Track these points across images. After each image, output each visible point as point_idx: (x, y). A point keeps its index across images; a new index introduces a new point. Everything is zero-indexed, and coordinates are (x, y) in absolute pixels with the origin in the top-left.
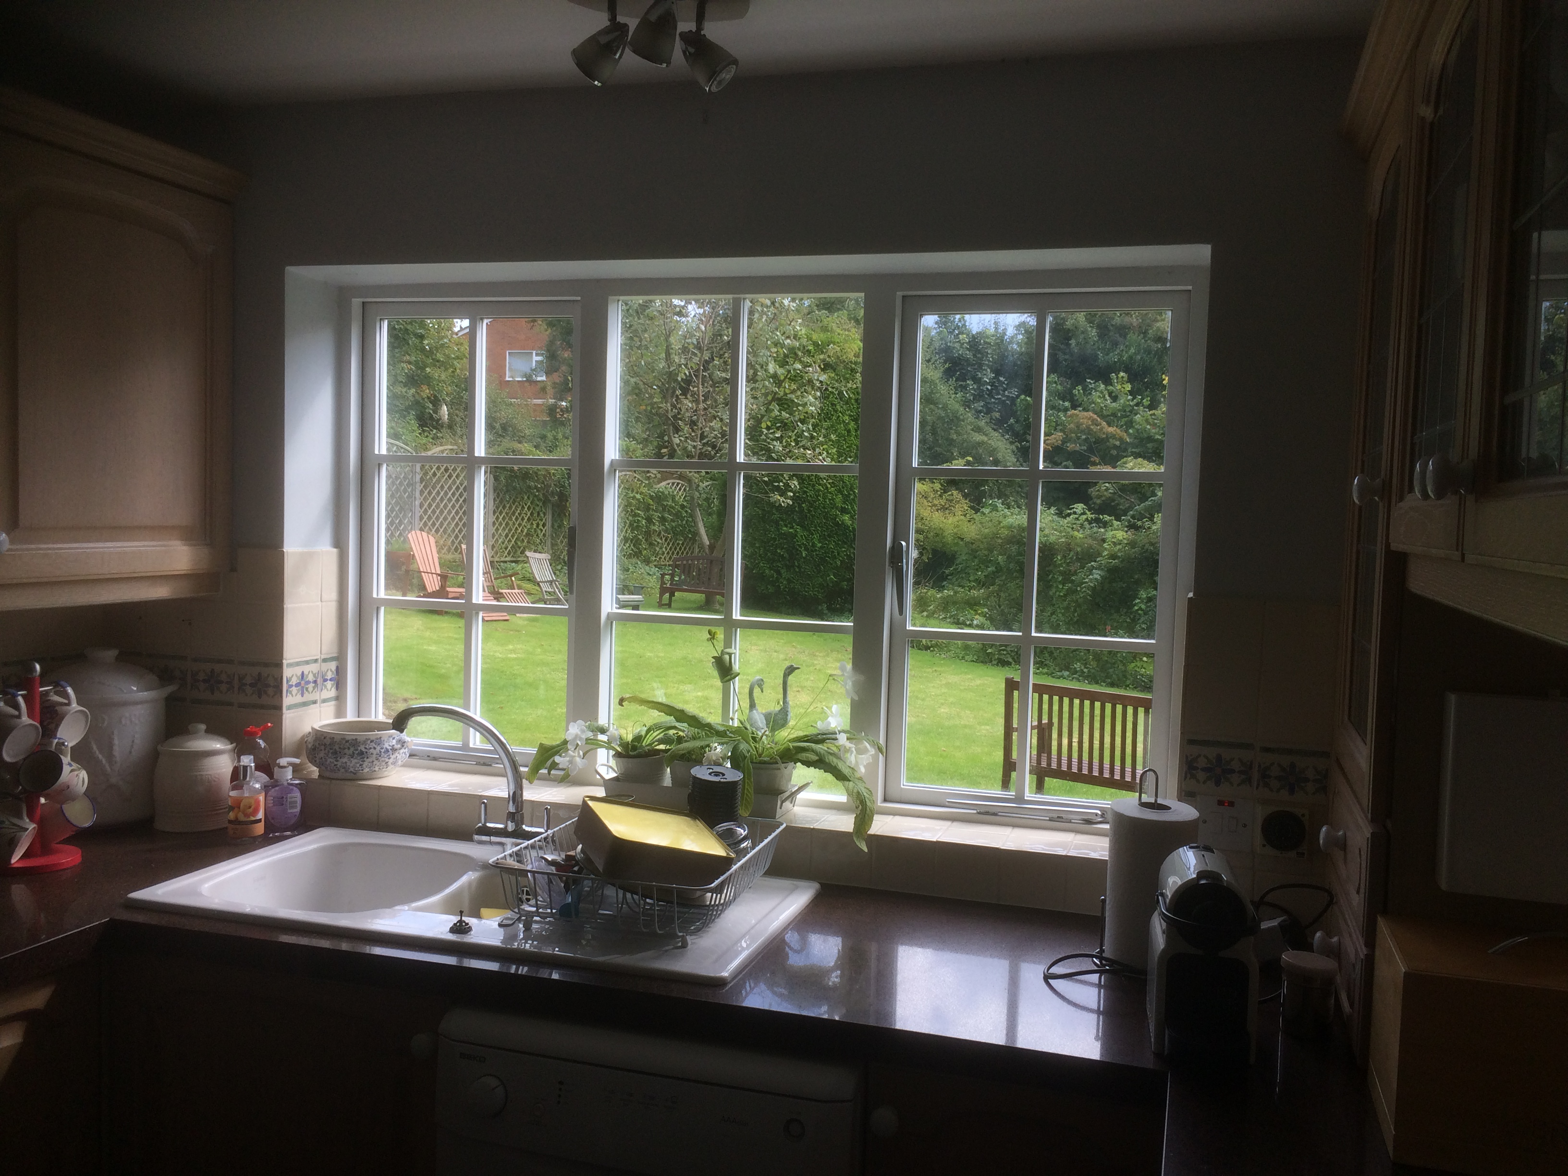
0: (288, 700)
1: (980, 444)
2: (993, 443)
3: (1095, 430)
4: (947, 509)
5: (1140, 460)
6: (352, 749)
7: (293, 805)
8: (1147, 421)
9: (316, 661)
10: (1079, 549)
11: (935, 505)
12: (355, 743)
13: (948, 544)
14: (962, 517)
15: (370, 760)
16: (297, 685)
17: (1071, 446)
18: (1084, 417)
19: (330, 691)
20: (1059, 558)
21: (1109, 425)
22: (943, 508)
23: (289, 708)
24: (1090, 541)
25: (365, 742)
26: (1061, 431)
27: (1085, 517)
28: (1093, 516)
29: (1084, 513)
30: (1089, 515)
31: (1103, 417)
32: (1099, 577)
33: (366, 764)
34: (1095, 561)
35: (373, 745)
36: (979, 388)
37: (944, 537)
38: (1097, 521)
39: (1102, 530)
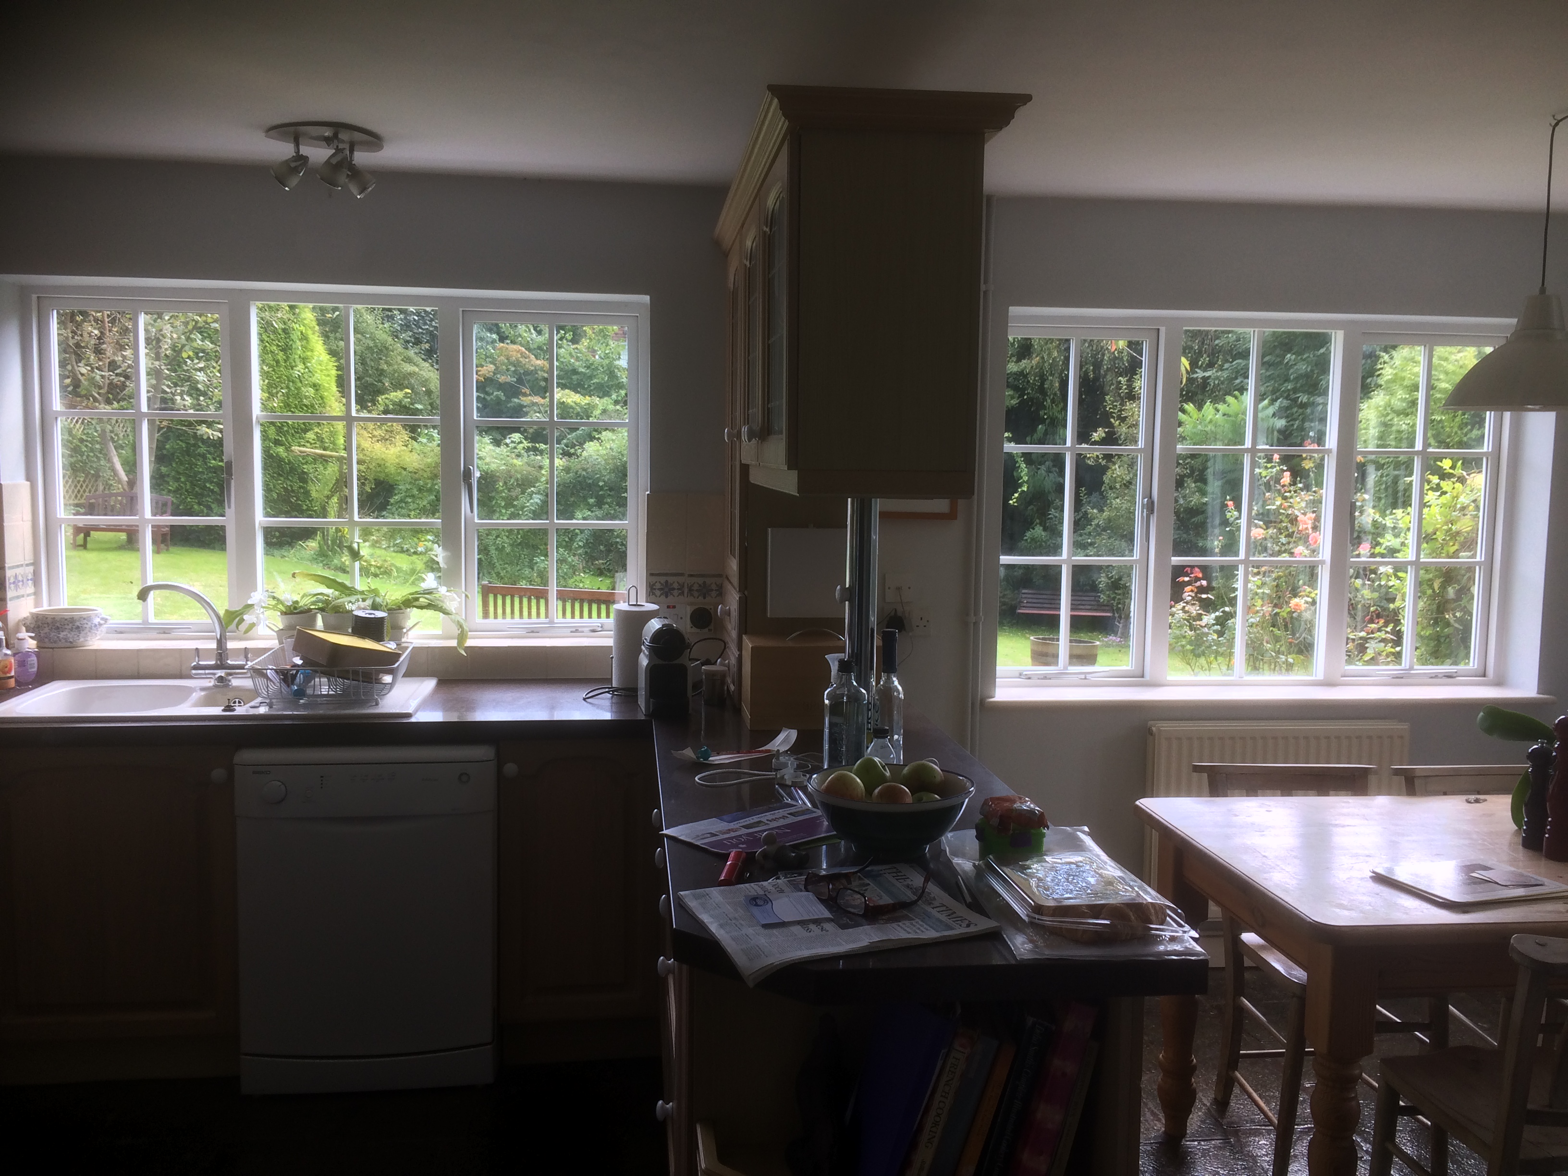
0: (10, 593)
1: (411, 374)
2: (424, 374)
3: (524, 362)
4: (387, 440)
5: (567, 391)
6: (71, 625)
7: (32, 666)
8: (571, 354)
9: (22, 565)
10: (519, 476)
11: (374, 436)
12: (72, 620)
13: (391, 474)
14: (405, 448)
15: (85, 632)
16: (14, 583)
17: (502, 379)
18: (514, 350)
19: (30, 589)
20: (501, 484)
21: (537, 358)
22: (383, 439)
23: (11, 599)
24: (529, 469)
25: (79, 620)
26: (491, 363)
27: (522, 445)
28: (530, 445)
29: (521, 442)
30: (526, 444)
31: (529, 350)
32: (539, 501)
33: (81, 635)
34: (534, 487)
35: (85, 621)
36: (405, 318)
37: (386, 468)
38: (535, 449)
39: (539, 458)
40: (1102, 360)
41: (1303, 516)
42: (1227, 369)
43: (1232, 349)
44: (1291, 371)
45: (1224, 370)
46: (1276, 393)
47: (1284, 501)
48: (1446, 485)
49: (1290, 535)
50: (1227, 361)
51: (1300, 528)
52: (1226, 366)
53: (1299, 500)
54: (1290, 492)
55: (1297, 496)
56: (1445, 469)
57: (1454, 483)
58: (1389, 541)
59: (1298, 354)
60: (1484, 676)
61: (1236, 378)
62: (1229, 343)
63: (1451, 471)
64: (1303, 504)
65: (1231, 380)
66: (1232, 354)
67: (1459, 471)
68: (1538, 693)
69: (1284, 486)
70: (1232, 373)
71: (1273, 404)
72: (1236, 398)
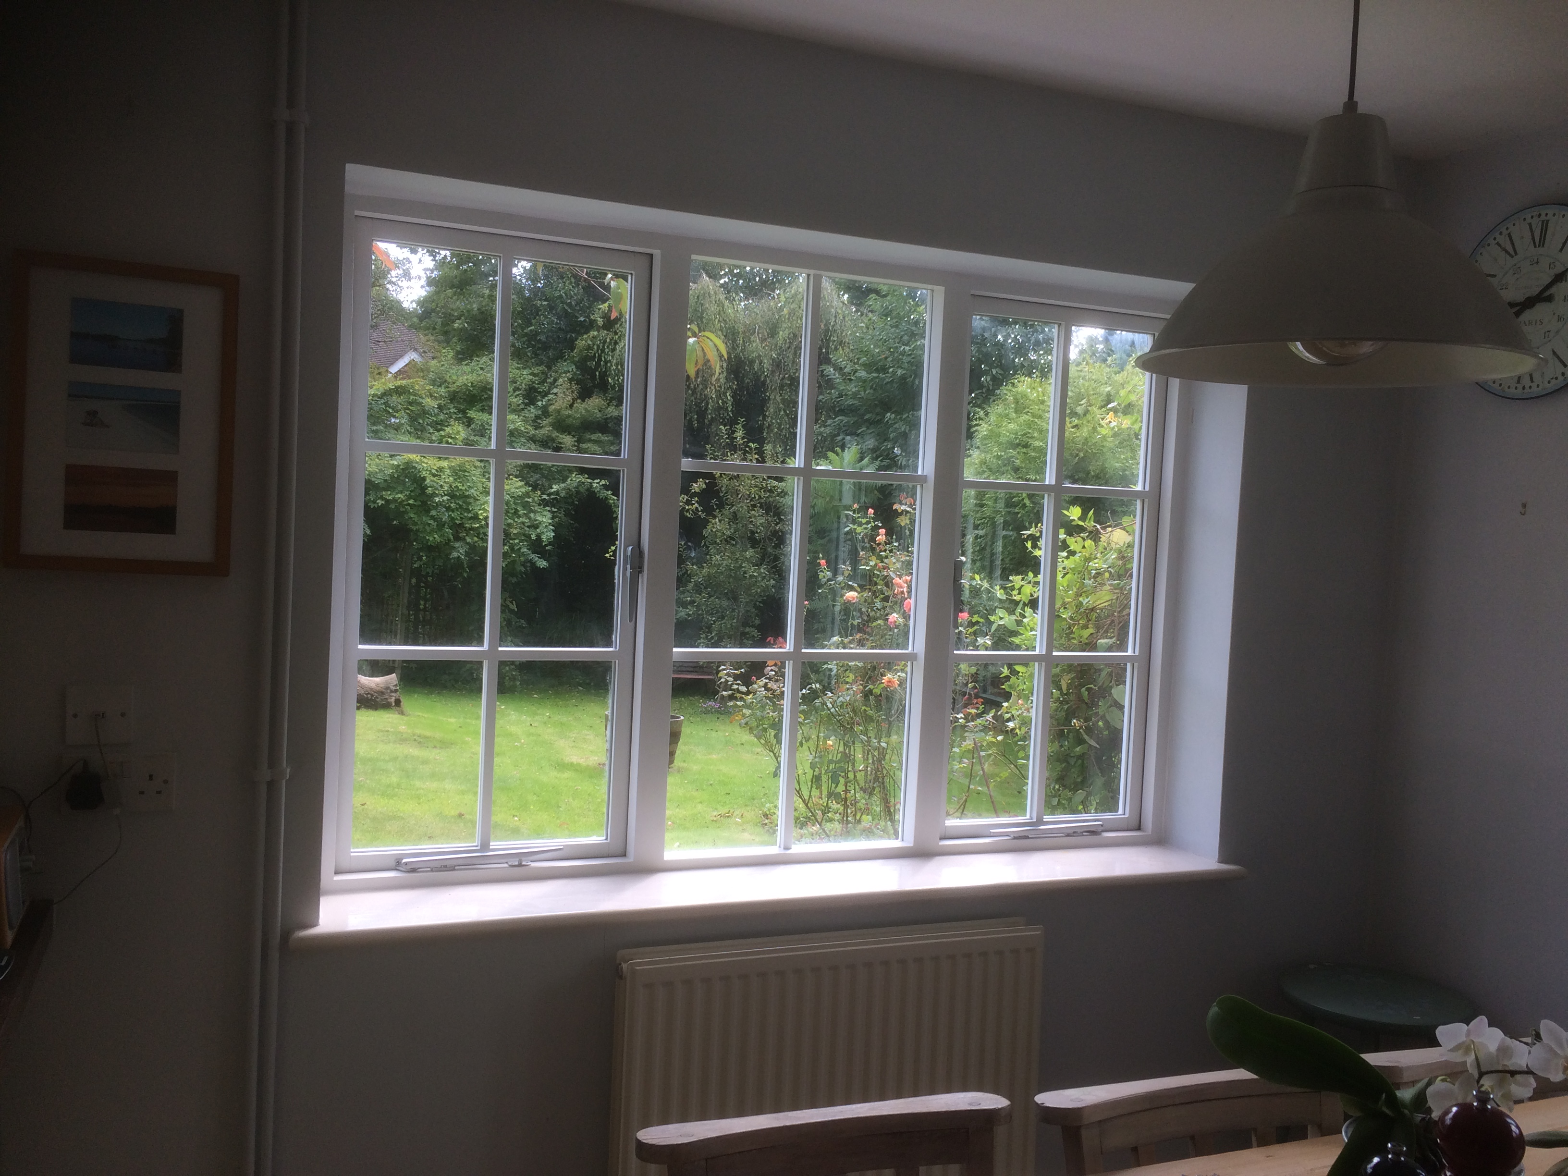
40: (707, 409)
41: (898, 579)
42: (829, 425)
43: (835, 406)
44: (891, 430)
45: (827, 426)
46: (876, 452)
47: (879, 561)
48: (1074, 543)
49: (886, 599)
50: (830, 418)
51: (896, 591)
52: (829, 422)
53: (894, 561)
54: (885, 551)
55: (892, 556)
56: (1074, 520)
57: (1084, 540)
58: (1001, 618)
59: (897, 413)
60: (1139, 828)
61: (838, 435)
62: (832, 399)
63: (1081, 523)
64: (898, 565)
65: (833, 436)
66: (835, 411)
67: (1090, 524)
68: (1222, 860)
69: (879, 544)
70: (834, 430)
71: (873, 463)
72: (837, 455)
